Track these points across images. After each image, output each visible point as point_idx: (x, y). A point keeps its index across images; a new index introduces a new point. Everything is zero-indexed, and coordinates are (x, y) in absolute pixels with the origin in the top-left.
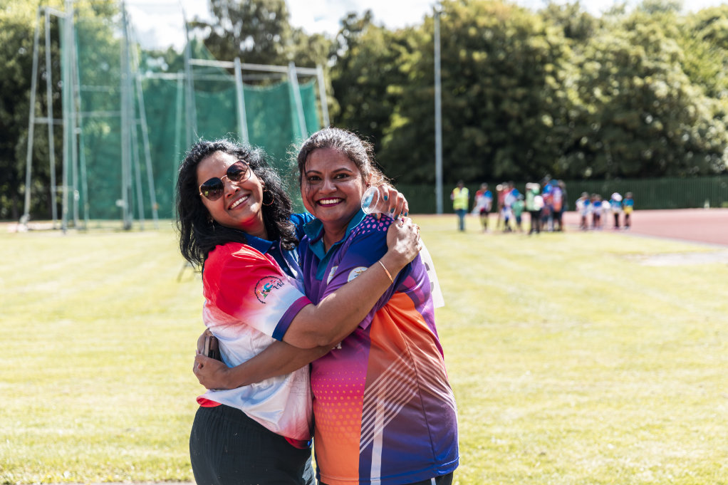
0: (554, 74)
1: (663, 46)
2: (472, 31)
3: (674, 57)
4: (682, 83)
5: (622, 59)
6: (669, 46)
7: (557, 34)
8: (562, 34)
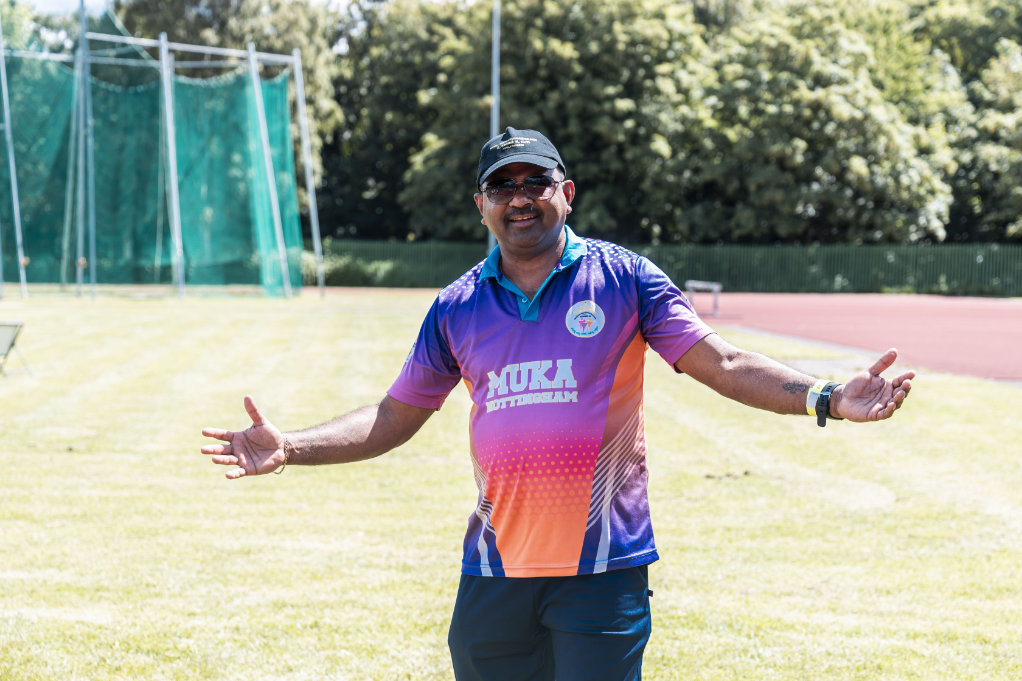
0: (671, 75)
1: (843, 42)
2: (551, 9)
3: (859, 61)
4: (869, 100)
5: (779, 58)
6: (853, 42)
7: (682, 17)
8: (690, 17)
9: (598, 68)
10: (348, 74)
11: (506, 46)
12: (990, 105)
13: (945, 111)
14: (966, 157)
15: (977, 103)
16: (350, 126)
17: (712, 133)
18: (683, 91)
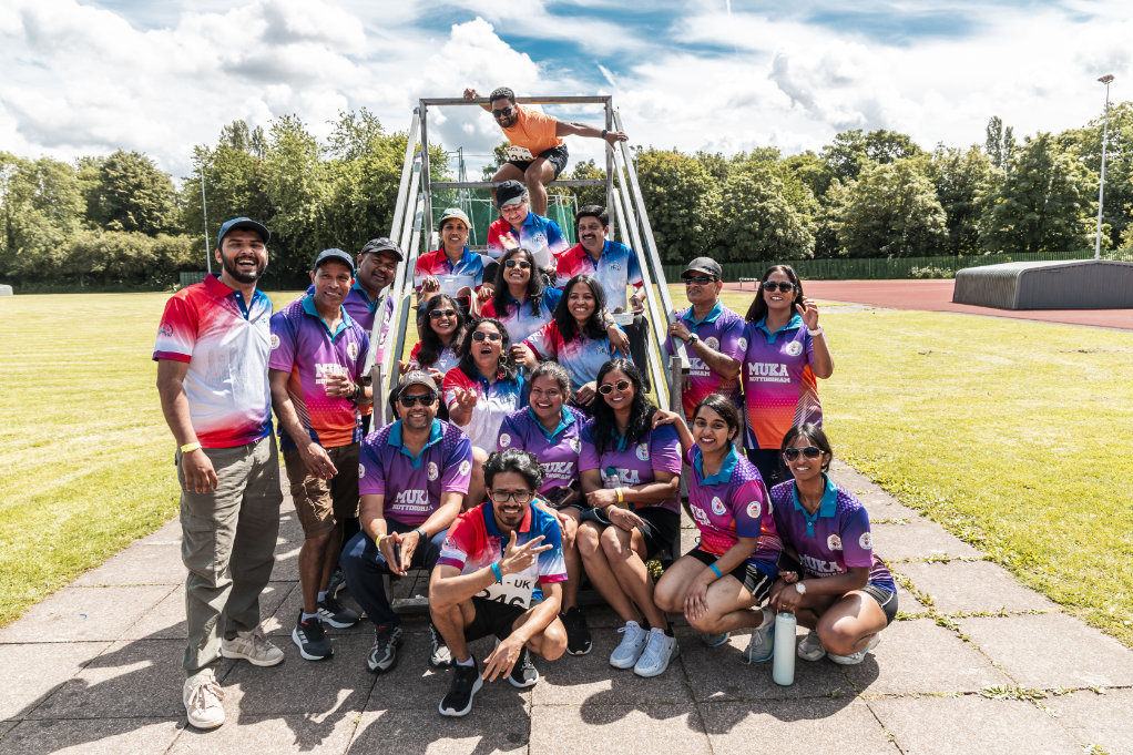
0: (705, 198)
1: (773, 182)
2: (656, 174)
3: (779, 188)
4: (783, 205)
5: (747, 190)
7: (707, 174)
8: (710, 174)
9: (673, 196)
12: (829, 204)
13: (810, 207)
14: (821, 226)
15: (822, 203)
17: (721, 219)
18: (709, 204)
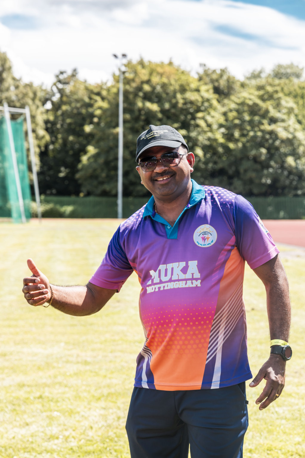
0: (203, 118)
1: (283, 102)
2: (147, 88)
3: (290, 111)
4: (295, 130)
5: (254, 110)
6: (288, 103)
7: (207, 91)
8: (211, 91)
9: (169, 115)
10: (51, 118)
11: (126, 105)
16: (53, 143)
17: (222, 145)
18: (209, 126)
